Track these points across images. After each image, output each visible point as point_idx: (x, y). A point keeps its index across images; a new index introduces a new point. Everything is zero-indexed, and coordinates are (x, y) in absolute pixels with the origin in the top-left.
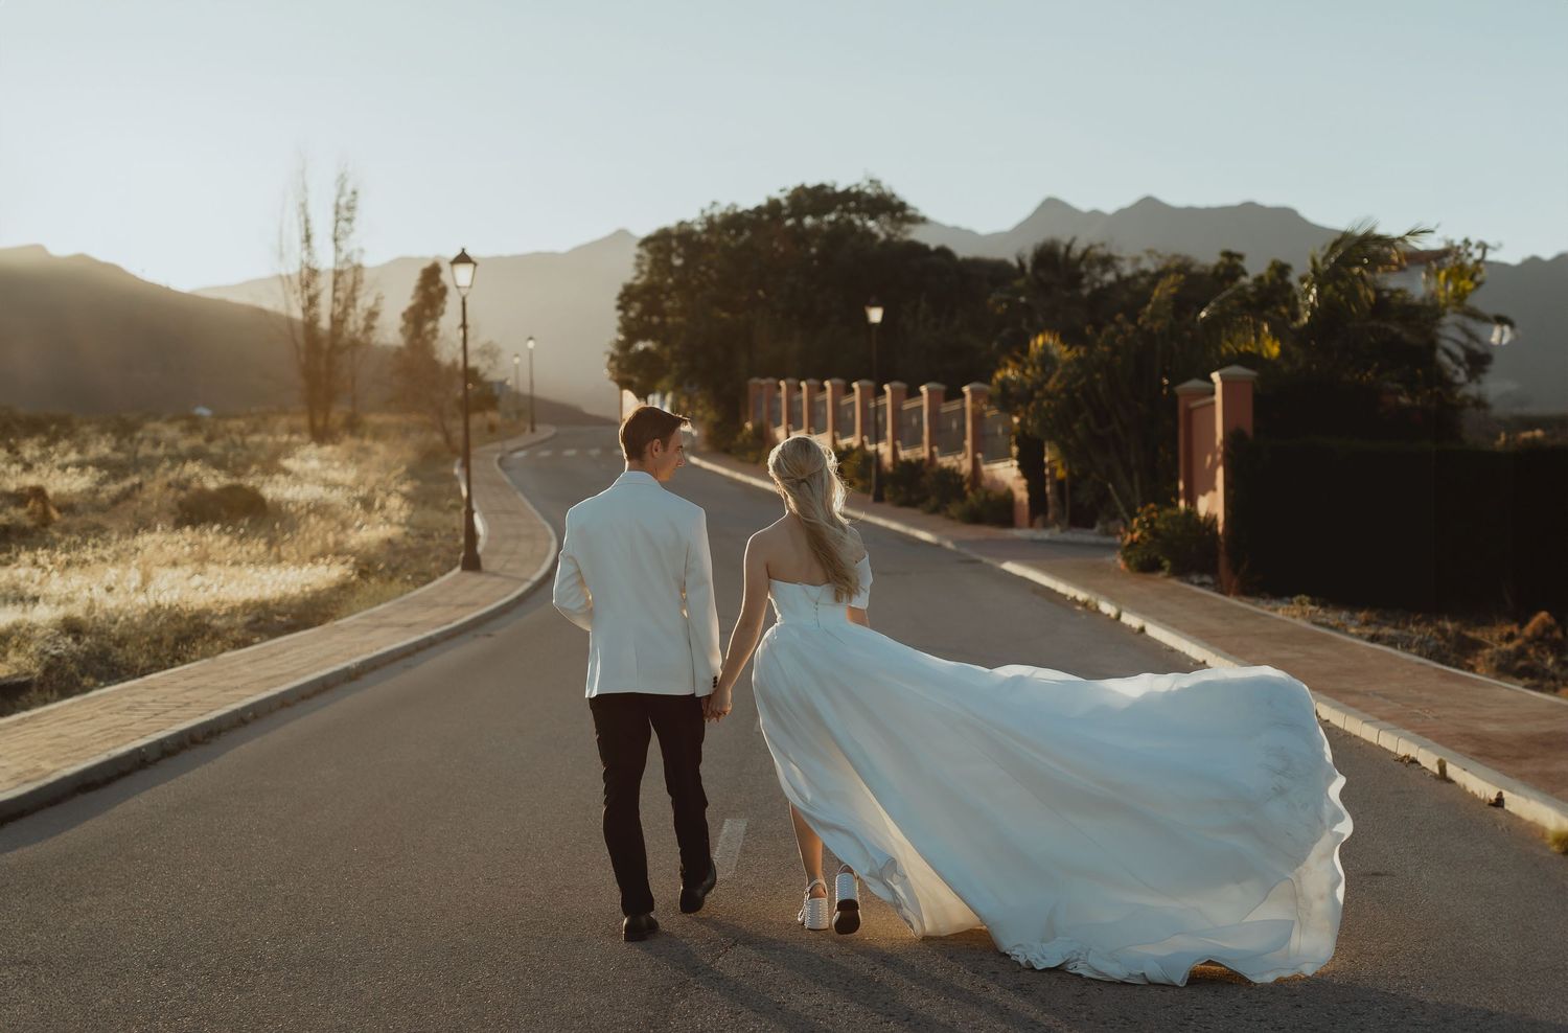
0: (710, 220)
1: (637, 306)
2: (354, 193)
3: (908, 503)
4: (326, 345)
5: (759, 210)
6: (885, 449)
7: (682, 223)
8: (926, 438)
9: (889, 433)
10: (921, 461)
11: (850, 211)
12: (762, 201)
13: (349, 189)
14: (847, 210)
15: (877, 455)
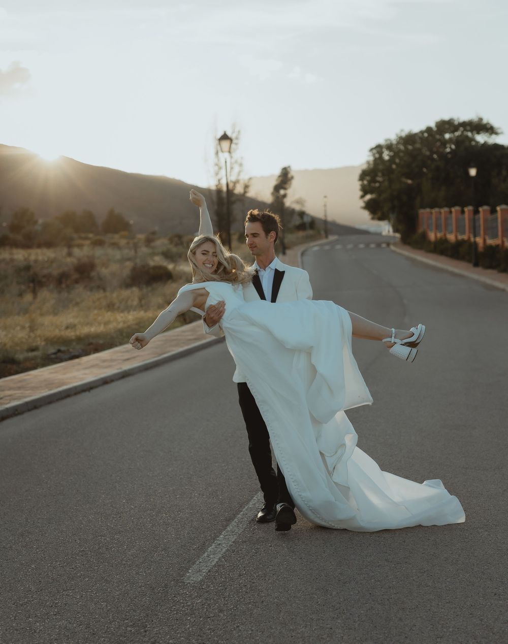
0: (401, 138)
1: (368, 178)
2: (239, 132)
3: (490, 267)
4: (225, 201)
5: (422, 132)
6: (479, 240)
7: (386, 140)
8: (500, 233)
9: (482, 232)
10: (497, 246)
11: (467, 131)
12: (423, 128)
13: (237, 130)
14: (465, 130)
15: (476, 244)
